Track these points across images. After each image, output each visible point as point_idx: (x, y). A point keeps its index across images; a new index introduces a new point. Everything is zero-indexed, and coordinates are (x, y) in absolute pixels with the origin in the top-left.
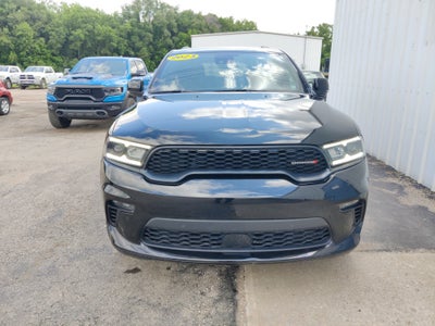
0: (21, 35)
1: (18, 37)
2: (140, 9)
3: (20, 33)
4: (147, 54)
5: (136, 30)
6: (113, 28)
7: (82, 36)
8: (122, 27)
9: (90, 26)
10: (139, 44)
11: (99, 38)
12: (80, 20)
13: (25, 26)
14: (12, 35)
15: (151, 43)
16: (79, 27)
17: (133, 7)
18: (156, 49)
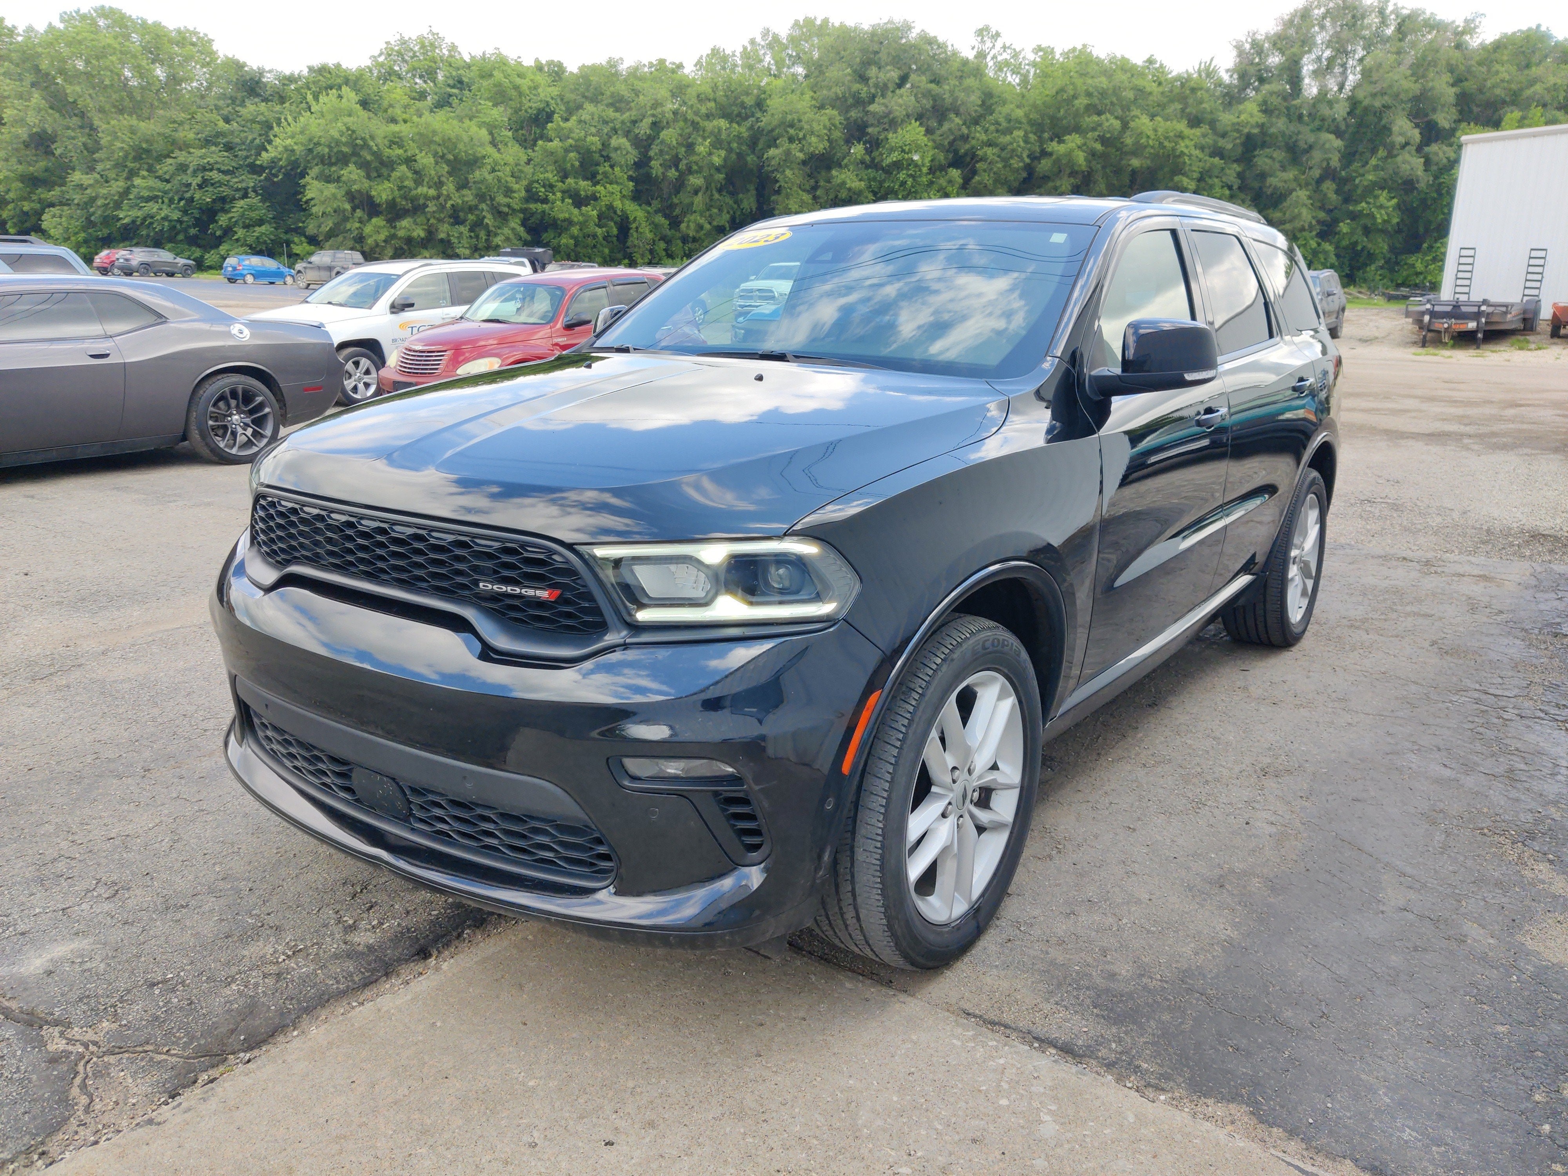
0: (897, 165)
1: (888, 171)
2: (1307, 43)
3: (895, 156)
4: (1306, 216)
5: (1280, 125)
6: (1195, 122)
7: (1080, 158)
8: (1227, 118)
9: (1111, 123)
10: (1280, 179)
11: (1135, 162)
12: (1081, 102)
13: (914, 132)
14: (874, 165)
15: (1329, 174)
16: (1077, 129)
17: (1279, 42)
18: (1347, 200)
